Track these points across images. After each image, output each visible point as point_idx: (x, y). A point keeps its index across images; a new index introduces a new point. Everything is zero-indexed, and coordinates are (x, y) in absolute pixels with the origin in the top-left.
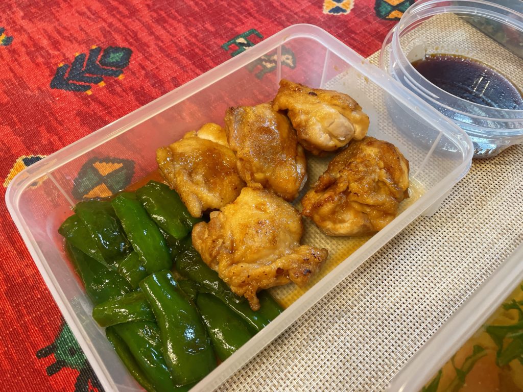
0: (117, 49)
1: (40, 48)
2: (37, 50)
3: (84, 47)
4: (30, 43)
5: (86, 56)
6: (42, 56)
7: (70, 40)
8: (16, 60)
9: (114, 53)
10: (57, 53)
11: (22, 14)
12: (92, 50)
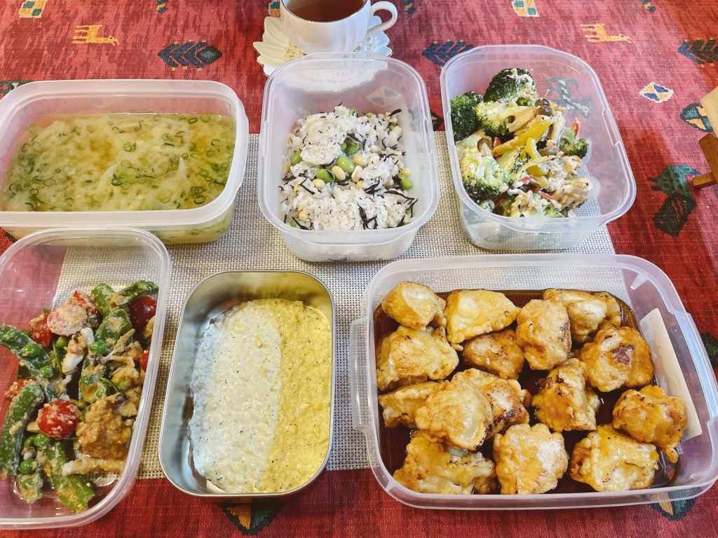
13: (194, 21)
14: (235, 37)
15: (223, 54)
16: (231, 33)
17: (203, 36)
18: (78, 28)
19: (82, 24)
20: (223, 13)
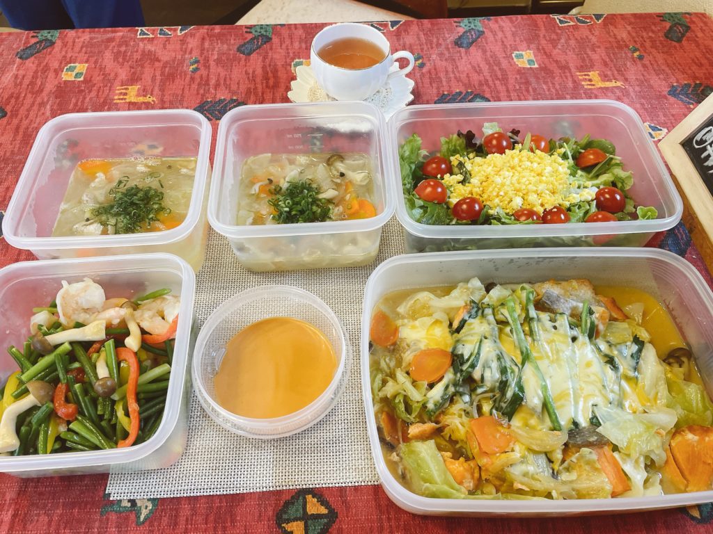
1: (207, 84)
2: (205, 85)
3: (229, 95)
4: (205, 79)
6: (204, 90)
7: (226, 88)
8: (190, 85)
10: (213, 91)
11: (216, 57)
13: (225, 80)
14: (263, 94)
16: (260, 90)
17: (234, 93)
18: (118, 89)
19: (122, 86)
20: (251, 72)
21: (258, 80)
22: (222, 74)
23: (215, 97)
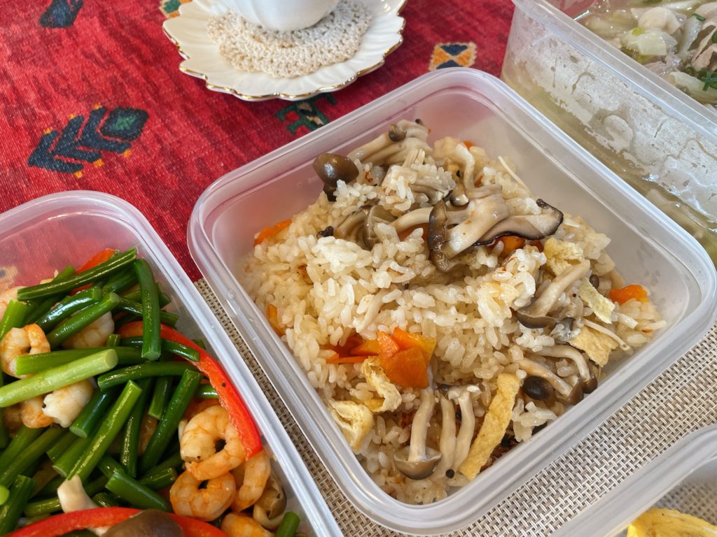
0: (127, 111)
1: (23, 105)
2: (20, 107)
3: (83, 106)
4: (11, 97)
5: (83, 119)
6: (24, 117)
9: (122, 116)
10: (45, 113)
12: (94, 112)
13: (54, 83)
14: (146, 77)
15: (148, 110)
16: (136, 74)
17: (90, 99)
20: (95, 51)
21: (119, 59)
22: (41, 77)
23: (56, 122)
